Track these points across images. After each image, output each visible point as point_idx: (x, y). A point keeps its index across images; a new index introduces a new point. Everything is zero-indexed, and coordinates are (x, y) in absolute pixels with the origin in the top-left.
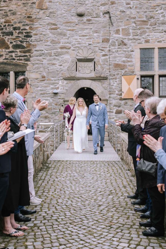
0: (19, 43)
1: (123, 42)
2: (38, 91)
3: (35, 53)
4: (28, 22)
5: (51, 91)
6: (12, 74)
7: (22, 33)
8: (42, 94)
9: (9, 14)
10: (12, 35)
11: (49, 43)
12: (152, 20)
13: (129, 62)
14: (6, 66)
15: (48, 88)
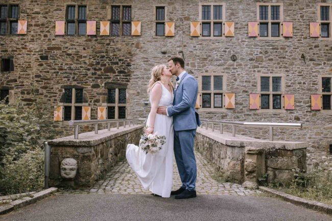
0: (122, 70)
1: (191, 71)
2: (134, 102)
3: (133, 76)
4: (129, 56)
5: (143, 102)
6: (117, 90)
7: (125, 63)
8: (137, 104)
9: (116, 50)
10: (118, 64)
11: (142, 71)
12: (210, 58)
14: (113, 85)
15: (142, 100)
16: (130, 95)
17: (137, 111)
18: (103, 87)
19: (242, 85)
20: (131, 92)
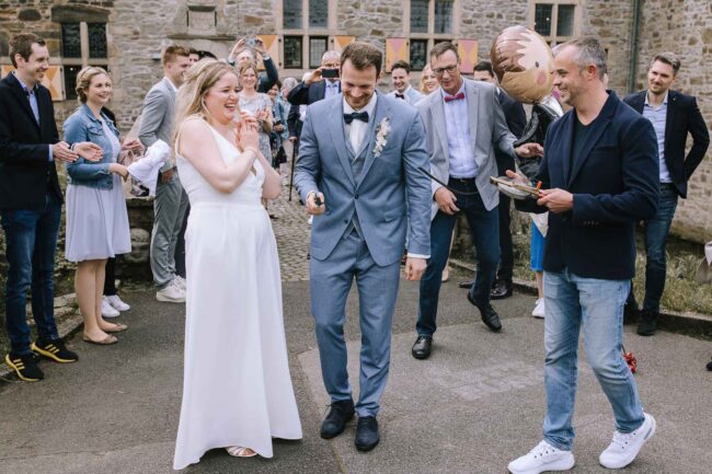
2: (127, 54)
5: (149, 56)
6: (84, 26)
8: (134, 60)
13: (266, 14)
14: (73, 13)
15: (144, 51)
16: (116, 38)
17: (135, 76)
18: (48, 17)
19: (369, 18)
20: (119, 30)
